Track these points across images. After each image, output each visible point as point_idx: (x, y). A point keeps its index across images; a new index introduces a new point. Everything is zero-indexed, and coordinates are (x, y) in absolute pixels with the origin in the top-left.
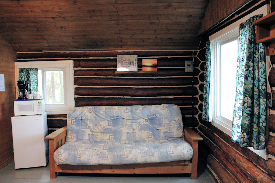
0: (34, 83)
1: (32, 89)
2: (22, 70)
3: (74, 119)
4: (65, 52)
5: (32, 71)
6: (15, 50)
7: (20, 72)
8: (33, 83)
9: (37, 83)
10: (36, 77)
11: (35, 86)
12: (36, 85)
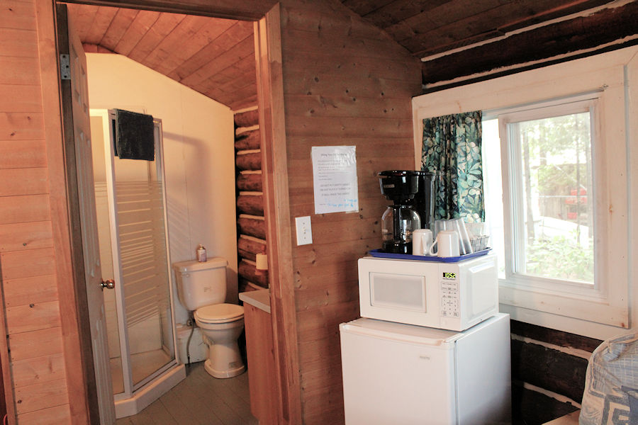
0: (471, 178)
1: (462, 202)
2: (430, 126)
3: (620, 395)
4: (606, 9)
5: (462, 126)
6: (413, 48)
7: (424, 136)
8: (466, 179)
9: (480, 177)
10: (476, 149)
11: (473, 192)
12: (477, 186)
